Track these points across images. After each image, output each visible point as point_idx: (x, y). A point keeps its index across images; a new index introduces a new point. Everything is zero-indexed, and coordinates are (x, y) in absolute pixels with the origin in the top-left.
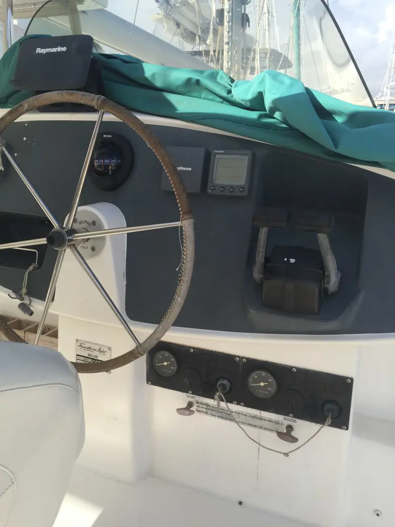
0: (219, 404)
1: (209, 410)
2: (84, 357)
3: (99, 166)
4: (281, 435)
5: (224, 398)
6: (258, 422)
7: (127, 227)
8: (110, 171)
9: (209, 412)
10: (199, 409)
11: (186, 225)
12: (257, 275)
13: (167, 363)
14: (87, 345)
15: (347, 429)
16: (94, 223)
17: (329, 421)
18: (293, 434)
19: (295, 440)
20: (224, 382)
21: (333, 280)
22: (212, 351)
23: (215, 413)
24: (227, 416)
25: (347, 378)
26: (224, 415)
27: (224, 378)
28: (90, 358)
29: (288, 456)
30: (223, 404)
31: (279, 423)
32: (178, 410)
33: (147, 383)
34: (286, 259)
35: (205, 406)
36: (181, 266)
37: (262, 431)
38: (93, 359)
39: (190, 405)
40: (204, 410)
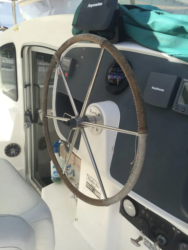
1: (151, 247)
2: (89, 184)
3: (111, 79)
8: (118, 83)
10: (145, 243)
13: (131, 208)
14: (91, 179)
16: (99, 115)
20: (163, 238)
27: (163, 235)
28: (92, 187)
32: (131, 239)
33: (120, 213)
35: (149, 244)
39: (140, 239)
40: (149, 246)
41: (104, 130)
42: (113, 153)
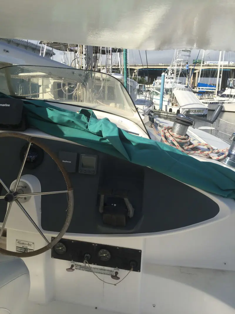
0: (85, 265)
1: (81, 268)
2: (20, 247)
4: (113, 277)
5: (87, 262)
6: (103, 272)
7: (42, 192)
8: (32, 161)
9: (81, 269)
10: (76, 267)
11: (70, 193)
12: (101, 210)
13: (61, 248)
14: (22, 242)
15: (140, 272)
16: (26, 187)
17: (132, 269)
18: (118, 276)
19: (118, 278)
20: (88, 255)
21: (131, 213)
22: (82, 242)
23: (84, 269)
24: (89, 270)
25: (139, 250)
26: (88, 270)
27: (88, 253)
28: (23, 248)
29: (116, 285)
30: (87, 265)
31: (112, 271)
32: (67, 269)
33: (52, 257)
34: (112, 204)
35: (79, 266)
36: (68, 209)
37: (105, 275)
38: (25, 248)
39: (72, 266)
40: (79, 268)
41: (33, 196)
42: (41, 213)
